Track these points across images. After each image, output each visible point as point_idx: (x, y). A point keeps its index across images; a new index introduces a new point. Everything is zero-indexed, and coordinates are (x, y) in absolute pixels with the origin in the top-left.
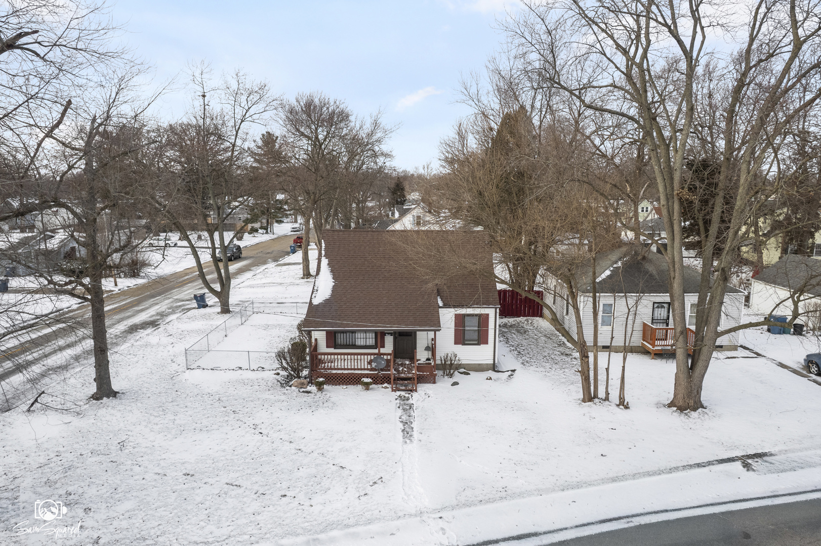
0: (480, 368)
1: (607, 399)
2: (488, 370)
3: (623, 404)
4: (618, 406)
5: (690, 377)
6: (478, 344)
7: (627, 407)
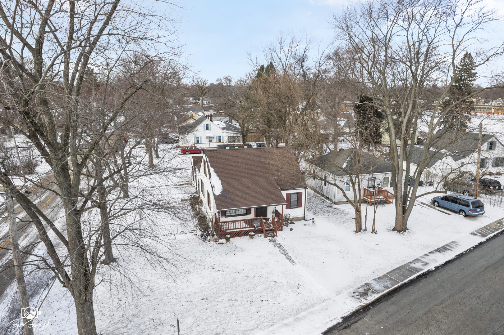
0: (298, 219)
1: (365, 230)
2: (301, 220)
3: (373, 231)
4: (372, 232)
5: (403, 217)
6: (297, 208)
7: (376, 233)
